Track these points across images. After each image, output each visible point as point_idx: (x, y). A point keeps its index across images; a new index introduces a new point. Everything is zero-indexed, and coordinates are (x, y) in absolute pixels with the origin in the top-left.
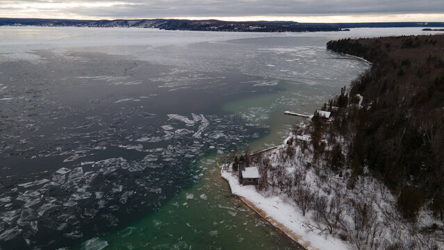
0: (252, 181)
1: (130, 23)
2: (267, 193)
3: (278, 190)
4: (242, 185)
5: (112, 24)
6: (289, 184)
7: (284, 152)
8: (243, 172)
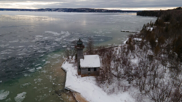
0: (92, 71)
1: (52, 10)
2: (111, 87)
3: (125, 82)
4: (80, 76)
5: (45, 10)
6: (136, 75)
7: (125, 48)
8: (81, 60)
